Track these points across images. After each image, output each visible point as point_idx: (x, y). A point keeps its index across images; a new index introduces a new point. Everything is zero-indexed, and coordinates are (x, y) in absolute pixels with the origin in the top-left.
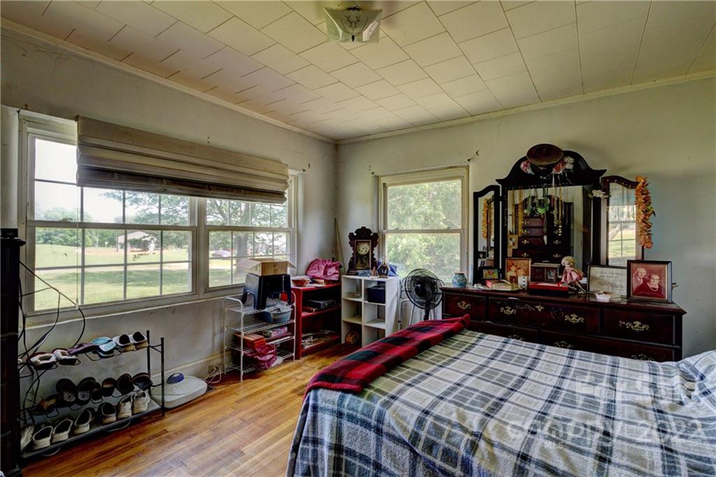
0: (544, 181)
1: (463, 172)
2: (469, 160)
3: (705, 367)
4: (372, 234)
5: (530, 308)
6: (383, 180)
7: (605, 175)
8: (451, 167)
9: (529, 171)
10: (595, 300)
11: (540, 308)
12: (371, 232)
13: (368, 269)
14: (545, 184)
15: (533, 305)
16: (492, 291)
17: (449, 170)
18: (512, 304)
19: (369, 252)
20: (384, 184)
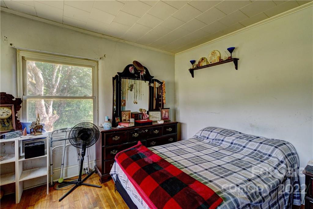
0: (136, 77)
1: (94, 64)
2: (100, 58)
3: (208, 135)
4: (14, 100)
5: (143, 131)
6: (21, 54)
7: (153, 78)
8: (87, 59)
9: (133, 72)
10: (157, 124)
11: (147, 131)
12: (14, 98)
13: (13, 130)
14: (136, 78)
15: (144, 130)
16: (129, 127)
17: (86, 60)
18: (136, 131)
19: (12, 115)
20: (23, 58)
